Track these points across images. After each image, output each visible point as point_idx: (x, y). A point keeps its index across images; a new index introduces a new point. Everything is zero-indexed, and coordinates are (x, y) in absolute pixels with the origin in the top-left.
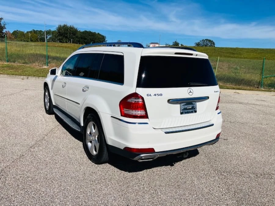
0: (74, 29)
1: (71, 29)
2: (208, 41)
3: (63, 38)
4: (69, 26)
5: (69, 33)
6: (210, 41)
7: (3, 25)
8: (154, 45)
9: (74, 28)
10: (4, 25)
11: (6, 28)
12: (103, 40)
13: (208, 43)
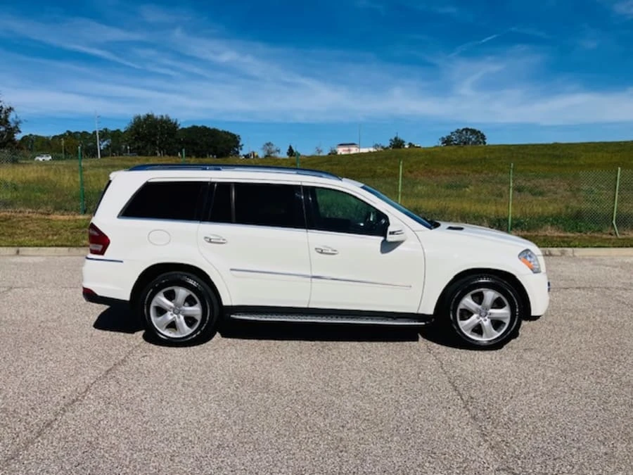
0: (172, 123)
1: (164, 125)
2: (469, 133)
3: (146, 146)
4: (159, 118)
5: (159, 133)
6: (474, 132)
7: (13, 125)
8: (347, 149)
9: (170, 120)
10: (17, 123)
11: (20, 132)
12: (234, 144)
13: (471, 137)
